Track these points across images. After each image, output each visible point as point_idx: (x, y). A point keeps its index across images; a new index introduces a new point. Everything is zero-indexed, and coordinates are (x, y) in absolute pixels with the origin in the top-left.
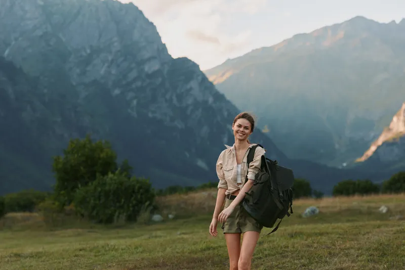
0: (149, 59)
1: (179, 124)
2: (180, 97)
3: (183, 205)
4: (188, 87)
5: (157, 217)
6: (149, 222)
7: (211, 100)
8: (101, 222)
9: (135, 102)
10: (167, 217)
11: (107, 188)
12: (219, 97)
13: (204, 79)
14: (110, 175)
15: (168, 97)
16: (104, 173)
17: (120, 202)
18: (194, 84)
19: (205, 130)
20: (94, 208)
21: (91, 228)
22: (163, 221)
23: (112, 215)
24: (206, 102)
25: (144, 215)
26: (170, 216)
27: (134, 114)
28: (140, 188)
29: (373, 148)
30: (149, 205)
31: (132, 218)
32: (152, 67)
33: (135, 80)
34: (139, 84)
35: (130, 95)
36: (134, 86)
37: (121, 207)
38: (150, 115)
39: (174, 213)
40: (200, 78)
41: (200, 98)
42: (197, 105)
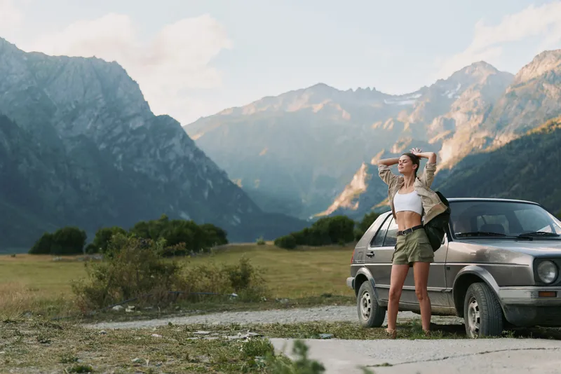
0: (134, 116)
1: (163, 179)
2: (163, 153)
4: (170, 144)
7: (191, 156)
9: (120, 157)
12: (199, 154)
13: (185, 136)
15: (152, 151)
18: (175, 141)
19: (187, 185)
24: (186, 158)
27: (120, 168)
32: (138, 123)
33: (120, 135)
34: (124, 139)
35: (116, 149)
36: (119, 141)
38: (136, 170)
40: (181, 135)
41: (182, 154)
42: (179, 160)
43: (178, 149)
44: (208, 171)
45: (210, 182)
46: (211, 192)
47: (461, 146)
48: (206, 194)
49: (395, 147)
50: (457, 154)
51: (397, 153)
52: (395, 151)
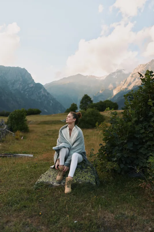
0: (30, 83)
1: (39, 101)
2: (39, 93)
4: (40, 91)
7: (46, 94)
9: (27, 95)
12: (48, 94)
13: (44, 89)
15: (36, 93)
18: (42, 90)
19: (46, 102)
24: (45, 95)
27: (28, 98)
32: (32, 85)
33: (28, 88)
34: (28, 90)
35: (26, 93)
36: (27, 90)
38: (32, 98)
40: (43, 88)
41: (44, 94)
42: (43, 96)
43: (43, 92)
44: (51, 98)
45: (52, 101)
46: (52, 104)
47: (118, 90)
48: (51, 105)
49: (101, 91)
50: (117, 93)
51: (101, 93)
52: (101, 92)
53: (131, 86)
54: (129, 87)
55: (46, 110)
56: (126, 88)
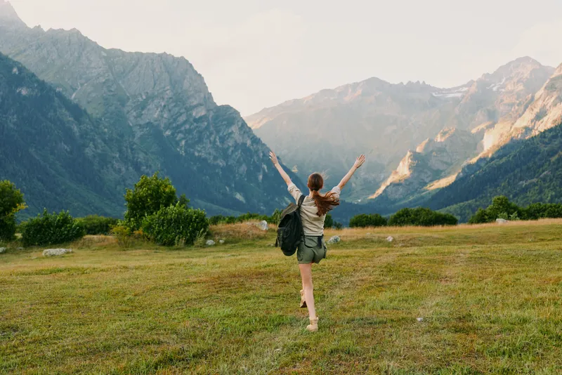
0: (196, 106)
1: (221, 163)
2: (223, 140)
3: (231, 233)
4: (230, 131)
5: (210, 242)
6: (204, 246)
7: (249, 142)
8: (164, 245)
9: (183, 142)
10: (219, 242)
11: (169, 217)
12: (256, 141)
13: (244, 124)
14: (172, 207)
15: (212, 139)
16: (167, 205)
17: (179, 228)
18: (234, 128)
19: (243, 168)
20: (158, 233)
21: (157, 249)
22: (215, 245)
23: (173, 239)
24: (245, 144)
25: (200, 240)
26: (221, 241)
27: (183, 153)
28: (197, 218)
29: (383, 188)
30: (204, 232)
31: (190, 242)
32: (201, 112)
33: (185, 122)
34: (187, 126)
35: (180, 136)
36: (183, 129)
37: (181, 233)
38: (197, 154)
39: (224, 239)
40: (240, 123)
41: (240, 140)
42: (236, 146)
43: (237, 136)
44: (264, 156)
45: (265, 167)
46: (265, 175)
47: (501, 135)
48: (261, 177)
49: (439, 136)
50: (496, 143)
51: (441, 142)
52: (439, 140)
53: (545, 119)
54: (538, 123)
55: (239, 196)
56: (528, 129)
